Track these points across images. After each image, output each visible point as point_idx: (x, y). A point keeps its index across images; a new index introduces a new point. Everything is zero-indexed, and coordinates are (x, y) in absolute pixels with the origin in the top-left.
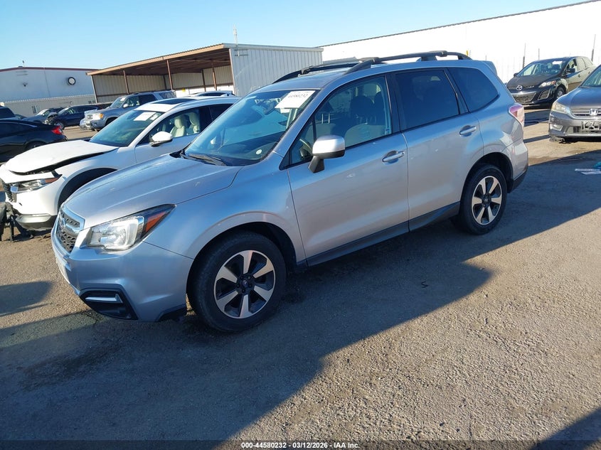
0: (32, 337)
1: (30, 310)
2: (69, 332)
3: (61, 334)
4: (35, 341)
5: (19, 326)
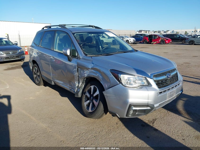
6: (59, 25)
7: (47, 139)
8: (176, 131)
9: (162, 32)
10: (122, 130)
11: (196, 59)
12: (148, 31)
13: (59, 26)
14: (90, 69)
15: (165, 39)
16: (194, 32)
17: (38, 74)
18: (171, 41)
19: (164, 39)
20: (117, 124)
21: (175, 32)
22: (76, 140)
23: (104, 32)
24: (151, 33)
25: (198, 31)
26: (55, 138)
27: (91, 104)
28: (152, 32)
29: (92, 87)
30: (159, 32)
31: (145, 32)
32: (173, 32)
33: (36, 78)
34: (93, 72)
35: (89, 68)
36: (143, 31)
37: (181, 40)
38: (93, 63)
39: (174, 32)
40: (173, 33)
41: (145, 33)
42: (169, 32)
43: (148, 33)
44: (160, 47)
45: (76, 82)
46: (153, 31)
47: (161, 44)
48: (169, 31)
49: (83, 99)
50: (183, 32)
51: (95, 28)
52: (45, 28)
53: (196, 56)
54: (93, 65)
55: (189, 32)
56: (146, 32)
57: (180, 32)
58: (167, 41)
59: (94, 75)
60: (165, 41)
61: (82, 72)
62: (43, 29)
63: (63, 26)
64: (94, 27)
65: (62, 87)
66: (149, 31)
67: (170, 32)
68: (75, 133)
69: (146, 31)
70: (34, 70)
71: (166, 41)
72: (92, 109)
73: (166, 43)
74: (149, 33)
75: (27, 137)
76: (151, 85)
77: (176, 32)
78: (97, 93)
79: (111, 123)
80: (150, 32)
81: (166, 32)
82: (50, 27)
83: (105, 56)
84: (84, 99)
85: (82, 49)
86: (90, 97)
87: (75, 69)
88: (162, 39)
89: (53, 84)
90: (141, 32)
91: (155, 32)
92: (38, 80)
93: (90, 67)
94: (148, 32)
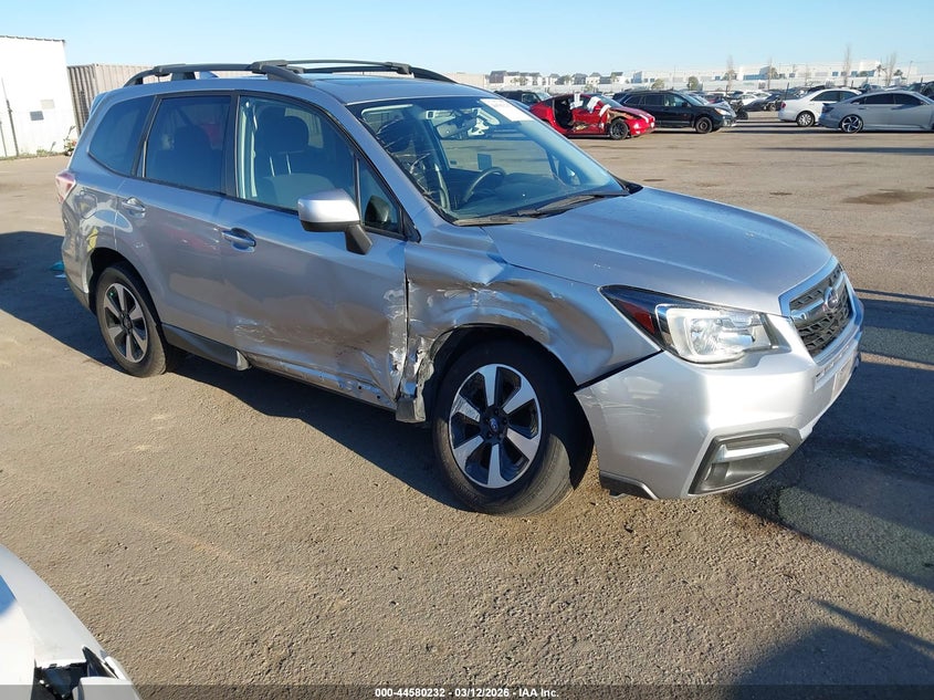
0: (899, 532)
1: (852, 609)
2: (839, 500)
3: (851, 505)
4: (898, 520)
5: (906, 577)
6: (256, 64)
7: (352, 650)
8: (882, 532)
9: (592, 79)
10: (664, 555)
11: (790, 207)
12: (531, 75)
13: (253, 68)
14: (481, 286)
15: (628, 113)
16: (725, 79)
17: (136, 314)
18: (653, 125)
19: (624, 115)
20: (630, 531)
21: (646, 80)
22: (493, 630)
23: (479, 98)
24: (544, 83)
25: (740, 77)
26: (387, 637)
27: (495, 449)
28: (547, 80)
29: (489, 373)
30: (580, 79)
31: (516, 80)
32: (637, 79)
33: (121, 340)
34: (499, 301)
35: (474, 285)
36: (510, 74)
37: (691, 120)
38: (500, 261)
39: (643, 78)
40: (641, 85)
41: (518, 84)
42: (622, 79)
43: (530, 84)
44: (614, 153)
45: (394, 354)
46: (554, 76)
47: (611, 138)
48: (620, 74)
49: (445, 435)
50: (681, 80)
51: (412, 76)
52: (147, 80)
53: (782, 194)
54: (497, 269)
55: (703, 79)
56: (523, 83)
57: (667, 80)
58: (636, 126)
59: (509, 314)
60: (630, 124)
61: (431, 305)
62: (138, 80)
63: (276, 71)
64: (407, 70)
65: (305, 379)
66: (535, 75)
67: (627, 82)
68: (470, 597)
69: (523, 75)
70: (107, 303)
71: (633, 122)
72: (505, 473)
73: (632, 134)
74: (535, 83)
75: (247, 653)
76: (788, 345)
77: (652, 80)
78: (525, 393)
79: (603, 529)
80: (540, 80)
81: (609, 82)
82: (187, 73)
83: (530, 219)
84: (447, 432)
85: (421, 191)
86: (485, 419)
87: (392, 292)
88: (617, 114)
89: (242, 364)
90: (500, 80)
91: (561, 81)
92: (136, 348)
93: (485, 280)
94: (530, 79)
